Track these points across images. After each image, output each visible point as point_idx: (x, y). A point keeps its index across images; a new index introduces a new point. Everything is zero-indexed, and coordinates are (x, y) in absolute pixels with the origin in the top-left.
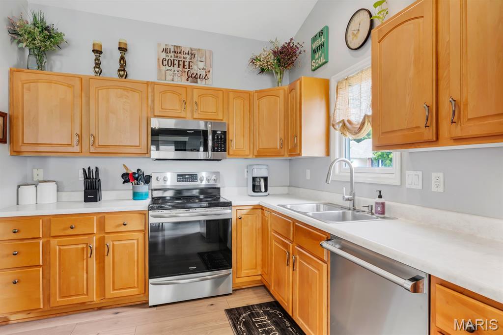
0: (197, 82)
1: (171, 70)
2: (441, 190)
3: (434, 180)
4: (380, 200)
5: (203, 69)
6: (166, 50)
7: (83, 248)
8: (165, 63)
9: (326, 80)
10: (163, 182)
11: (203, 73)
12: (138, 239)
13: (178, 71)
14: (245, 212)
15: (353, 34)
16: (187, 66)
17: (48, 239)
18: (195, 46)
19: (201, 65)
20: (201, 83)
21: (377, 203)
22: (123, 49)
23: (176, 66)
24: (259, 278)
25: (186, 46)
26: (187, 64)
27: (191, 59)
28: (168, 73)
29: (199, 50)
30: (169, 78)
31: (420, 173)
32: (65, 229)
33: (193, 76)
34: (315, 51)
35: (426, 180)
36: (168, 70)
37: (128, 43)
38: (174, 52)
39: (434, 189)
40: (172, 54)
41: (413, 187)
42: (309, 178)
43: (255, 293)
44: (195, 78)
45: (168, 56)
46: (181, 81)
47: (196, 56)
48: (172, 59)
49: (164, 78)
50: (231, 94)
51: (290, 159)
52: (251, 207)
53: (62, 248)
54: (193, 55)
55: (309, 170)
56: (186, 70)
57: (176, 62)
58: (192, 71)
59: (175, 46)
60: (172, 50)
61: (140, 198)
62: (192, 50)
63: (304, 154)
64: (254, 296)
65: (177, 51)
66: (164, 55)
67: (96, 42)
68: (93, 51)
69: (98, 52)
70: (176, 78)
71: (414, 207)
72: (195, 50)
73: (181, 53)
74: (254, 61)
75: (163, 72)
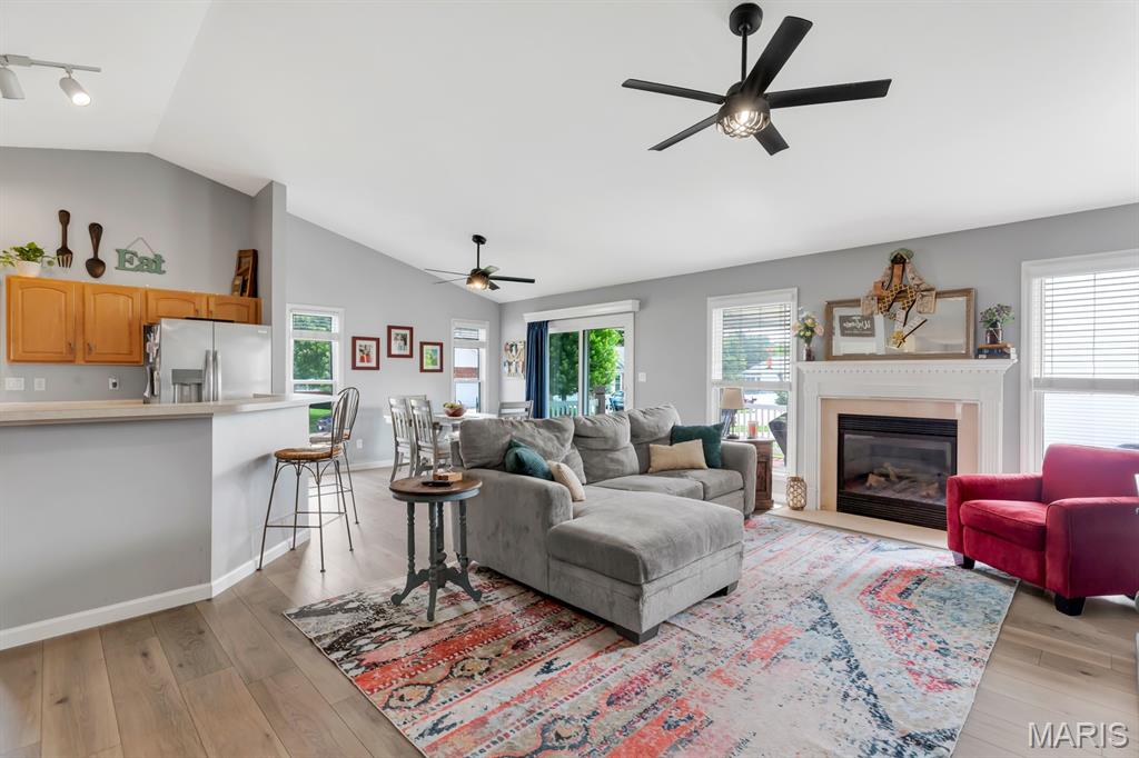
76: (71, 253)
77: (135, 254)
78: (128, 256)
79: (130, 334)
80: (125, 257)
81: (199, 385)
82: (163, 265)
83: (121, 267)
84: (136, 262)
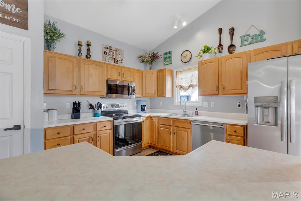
0: (118, 64)
1: (108, 57)
2: (214, 107)
3: (212, 104)
4: (197, 111)
5: (121, 58)
6: (106, 48)
7: (88, 139)
8: (106, 53)
9: (171, 70)
10: (106, 108)
11: (121, 60)
12: (109, 133)
13: (111, 58)
14: (144, 119)
15: (184, 57)
16: (114, 56)
17: (73, 136)
18: (117, 47)
19: (120, 56)
20: (119, 64)
21: (196, 112)
22: (88, 45)
23: (110, 55)
24: (149, 144)
25: (114, 46)
26: (114, 55)
27: (116, 53)
28: (107, 58)
29: (119, 49)
30: (107, 60)
31: (208, 102)
32: (81, 131)
33: (117, 61)
34: (166, 58)
35: (210, 104)
36: (106, 57)
37: (91, 42)
38: (109, 49)
39: (212, 106)
40: (108, 50)
41: (206, 106)
42: (162, 105)
43: (150, 150)
44: (117, 62)
45: (106, 50)
46: (112, 62)
47: (118, 52)
48: (108, 52)
49: (105, 60)
50: (135, 71)
51: (150, 98)
52: (147, 117)
53: (79, 140)
54: (117, 51)
55: (162, 102)
56: (114, 58)
57: (110, 54)
58: (116, 58)
59: (109, 46)
60: (108, 48)
61: (98, 116)
62: (116, 49)
63: (166, 97)
64: (149, 151)
65: (110, 48)
66: (105, 50)
67: (80, 41)
68: (78, 45)
69: (80, 45)
70: (110, 61)
71: (207, 112)
72: (118, 49)
73: (112, 50)
74: (140, 57)
75: (105, 57)
76: (222, 46)
77: (249, 35)
78: (245, 38)
79: (241, 78)
80: (245, 39)
81: (276, 108)
82: (264, 35)
83: (243, 45)
84: (250, 39)
